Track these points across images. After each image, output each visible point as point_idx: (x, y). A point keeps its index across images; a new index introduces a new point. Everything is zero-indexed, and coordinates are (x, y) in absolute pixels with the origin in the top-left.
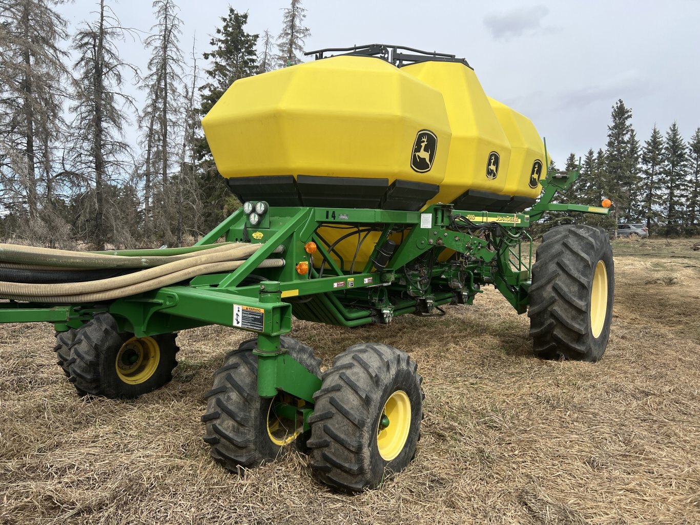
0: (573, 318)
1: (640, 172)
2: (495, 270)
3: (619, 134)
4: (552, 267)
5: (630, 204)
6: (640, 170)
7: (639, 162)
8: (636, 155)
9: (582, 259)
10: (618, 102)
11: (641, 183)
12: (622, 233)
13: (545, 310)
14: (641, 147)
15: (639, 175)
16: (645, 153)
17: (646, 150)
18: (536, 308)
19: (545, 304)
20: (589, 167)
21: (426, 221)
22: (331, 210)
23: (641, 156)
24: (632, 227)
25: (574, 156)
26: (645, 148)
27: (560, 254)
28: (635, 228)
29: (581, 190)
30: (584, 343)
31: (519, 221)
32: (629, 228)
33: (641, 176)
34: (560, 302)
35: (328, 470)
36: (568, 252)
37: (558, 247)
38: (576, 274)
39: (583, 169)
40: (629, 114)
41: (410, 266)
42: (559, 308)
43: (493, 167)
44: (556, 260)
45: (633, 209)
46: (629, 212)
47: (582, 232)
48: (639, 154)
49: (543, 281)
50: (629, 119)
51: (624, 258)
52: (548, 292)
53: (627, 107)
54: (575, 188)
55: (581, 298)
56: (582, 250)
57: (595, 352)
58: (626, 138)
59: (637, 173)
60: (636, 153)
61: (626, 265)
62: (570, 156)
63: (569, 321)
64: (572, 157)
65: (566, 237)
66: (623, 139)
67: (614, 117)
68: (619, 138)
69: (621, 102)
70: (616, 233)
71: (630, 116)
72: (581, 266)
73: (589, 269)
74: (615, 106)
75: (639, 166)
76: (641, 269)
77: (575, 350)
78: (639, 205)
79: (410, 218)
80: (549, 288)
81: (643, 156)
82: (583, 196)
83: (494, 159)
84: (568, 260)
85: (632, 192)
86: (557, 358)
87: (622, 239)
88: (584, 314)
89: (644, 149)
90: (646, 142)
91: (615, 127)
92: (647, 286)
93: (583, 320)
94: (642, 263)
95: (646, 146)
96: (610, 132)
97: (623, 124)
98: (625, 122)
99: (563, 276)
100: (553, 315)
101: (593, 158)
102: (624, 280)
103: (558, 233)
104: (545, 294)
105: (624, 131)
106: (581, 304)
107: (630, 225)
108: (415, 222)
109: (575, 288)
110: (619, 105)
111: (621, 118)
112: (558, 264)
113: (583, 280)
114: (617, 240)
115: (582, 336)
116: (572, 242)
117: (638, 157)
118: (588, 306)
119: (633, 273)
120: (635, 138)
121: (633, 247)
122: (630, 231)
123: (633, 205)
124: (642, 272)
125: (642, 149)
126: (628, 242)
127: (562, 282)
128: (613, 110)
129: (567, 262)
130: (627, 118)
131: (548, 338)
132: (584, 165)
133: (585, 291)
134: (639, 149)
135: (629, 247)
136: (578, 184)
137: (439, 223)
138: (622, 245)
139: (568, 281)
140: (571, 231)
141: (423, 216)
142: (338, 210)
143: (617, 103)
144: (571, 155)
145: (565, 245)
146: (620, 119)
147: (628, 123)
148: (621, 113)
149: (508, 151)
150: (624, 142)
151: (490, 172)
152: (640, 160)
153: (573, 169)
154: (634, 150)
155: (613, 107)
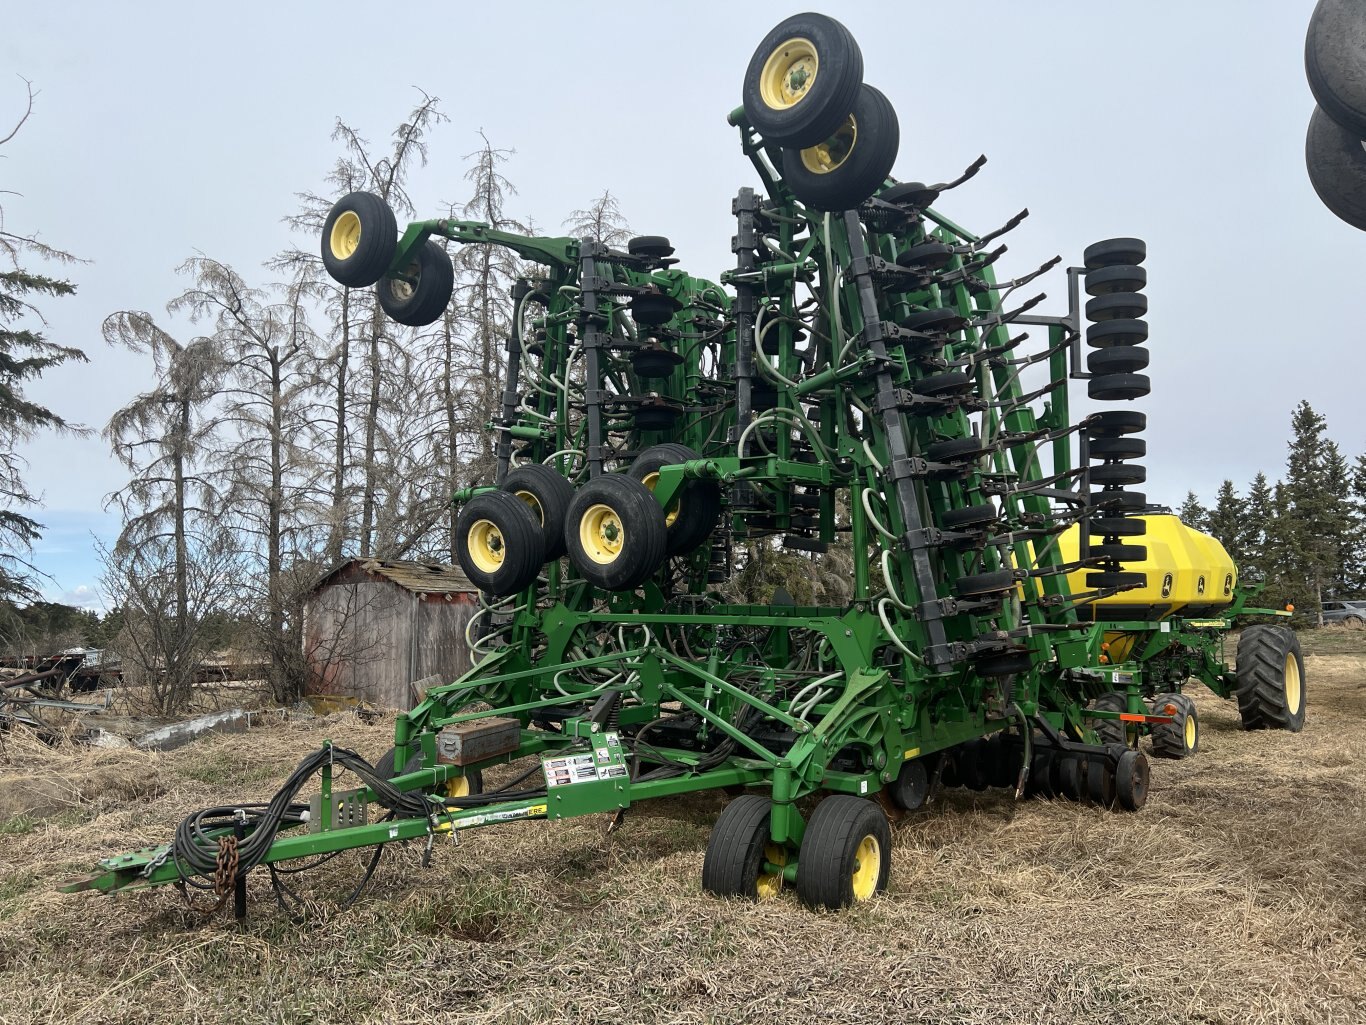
0: (1274, 696)
1: (1354, 509)
2: (1201, 663)
3: (1308, 455)
4: (1253, 658)
5: (1342, 565)
6: (1353, 506)
7: (1349, 493)
8: (1342, 481)
9: (1276, 651)
10: (1302, 405)
11: (1357, 528)
12: (1331, 617)
13: (1250, 691)
14: (1350, 467)
15: (1353, 514)
16: (1358, 477)
17: (1359, 473)
18: (1242, 690)
19: (1249, 686)
20: (1260, 504)
21: (1165, 627)
22: (1113, 623)
23: (1353, 483)
24: (1348, 607)
25: (1231, 485)
26: (1358, 469)
27: (1257, 648)
28: (1352, 607)
29: (1249, 542)
30: (1283, 715)
31: (1224, 624)
32: (1344, 608)
33: (1357, 516)
34: (1263, 684)
35: (1166, 748)
36: (1263, 646)
37: (1255, 643)
38: (1272, 663)
39: (1249, 507)
40: (1322, 423)
41: (1153, 658)
42: (1261, 689)
43: (1201, 587)
44: (1255, 653)
45: (1348, 574)
46: (1342, 578)
47: (1272, 630)
48: (1347, 478)
49: (1246, 669)
50: (1323, 432)
51: (1334, 658)
52: (1251, 677)
53: (1316, 411)
54: (1237, 538)
55: (1278, 680)
56: (1275, 644)
57: (1294, 724)
58: (1320, 461)
59: (1349, 511)
60: (1342, 477)
61: (1335, 666)
62: (1223, 484)
63: (1271, 698)
64: (1228, 487)
65: (1260, 635)
66: (1315, 463)
67: (1297, 429)
68: (1308, 461)
69: (1306, 404)
70: (1321, 618)
71: (1324, 427)
72: (1275, 657)
73: (1281, 658)
74: (1297, 411)
75: (1350, 499)
76: (1356, 671)
77: (1276, 720)
78: (1359, 566)
79: (1152, 626)
80: (1252, 674)
81: (1356, 483)
82: (1254, 553)
83: (1202, 581)
84: (1264, 652)
85: (1343, 543)
86: (1263, 728)
87: (1332, 627)
88: (1281, 692)
89: (1355, 470)
90: (1357, 458)
91: (1301, 443)
92: (1360, 690)
93: (1281, 697)
94: (1357, 663)
95: (1359, 464)
96: (1293, 452)
97: (1313, 438)
98: (1315, 436)
99: (1262, 665)
100: (1257, 694)
101: (1265, 488)
102: (1329, 684)
103: (1253, 632)
104: (1249, 679)
105: (1315, 449)
106: (1278, 684)
107: (1345, 604)
108: (1157, 628)
109: (1272, 673)
110: (1303, 408)
111: (1308, 428)
112: (1257, 655)
113: (1278, 667)
114: (1325, 630)
115: (1282, 709)
116: (1266, 638)
117: (1347, 483)
118: (1284, 686)
119: (1343, 676)
120: (1337, 453)
121: (1353, 641)
122: (1346, 613)
123: (1349, 566)
124: (1357, 674)
125: (1352, 470)
126: (1343, 633)
127: (1262, 669)
128: (1293, 417)
129: (1264, 654)
130: (1318, 430)
131: (1255, 712)
132: (1250, 499)
133: (1280, 675)
134: (1347, 471)
135: (1345, 641)
136: (1243, 533)
137: (1175, 629)
138: (1332, 637)
139: (1266, 668)
140: (1263, 630)
141: (1162, 623)
142: (1117, 623)
143: (1299, 407)
144: (1226, 482)
145: (1260, 641)
146: (1306, 431)
147: (1321, 437)
148: (1307, 421)
149: (1209, 573)
150: (1316, 468)
151: (1200, 591)
152: (1350, 489)
153: (1230, 507)
154: (1336, 473)
155: (1293, 413)
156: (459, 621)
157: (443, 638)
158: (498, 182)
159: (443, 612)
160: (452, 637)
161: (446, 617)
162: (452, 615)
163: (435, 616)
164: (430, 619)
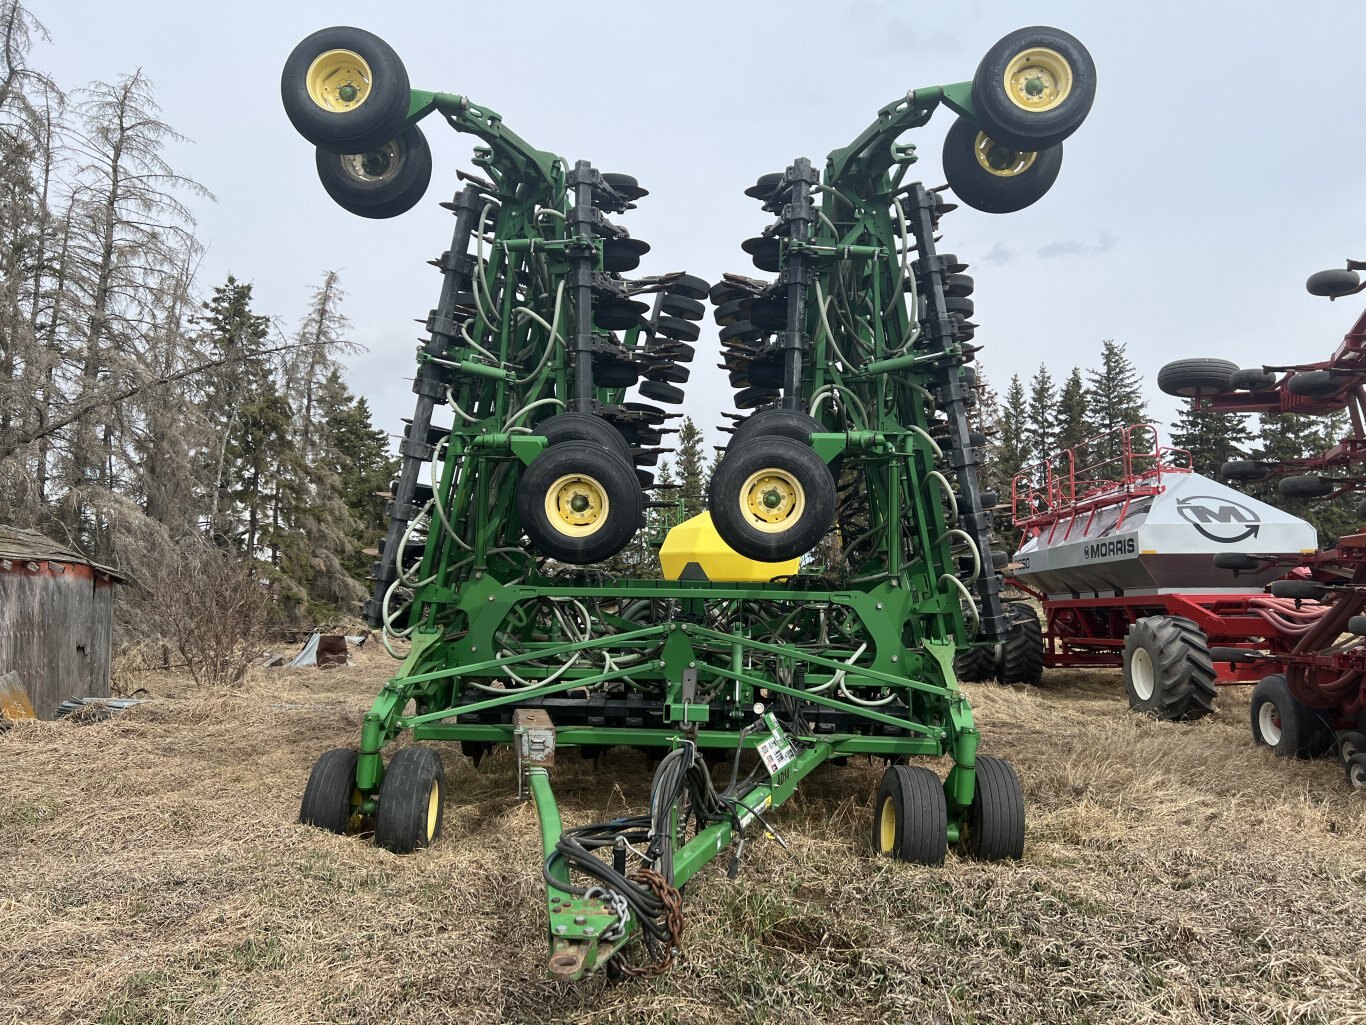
156: (38, 597)
157: (20, 621)
158: (27, 20)
159: (21, 587)
160: (29, 619)
161: (24, 592)
162: (31, 590)
163: (13, 591)
164: (7, 596)
